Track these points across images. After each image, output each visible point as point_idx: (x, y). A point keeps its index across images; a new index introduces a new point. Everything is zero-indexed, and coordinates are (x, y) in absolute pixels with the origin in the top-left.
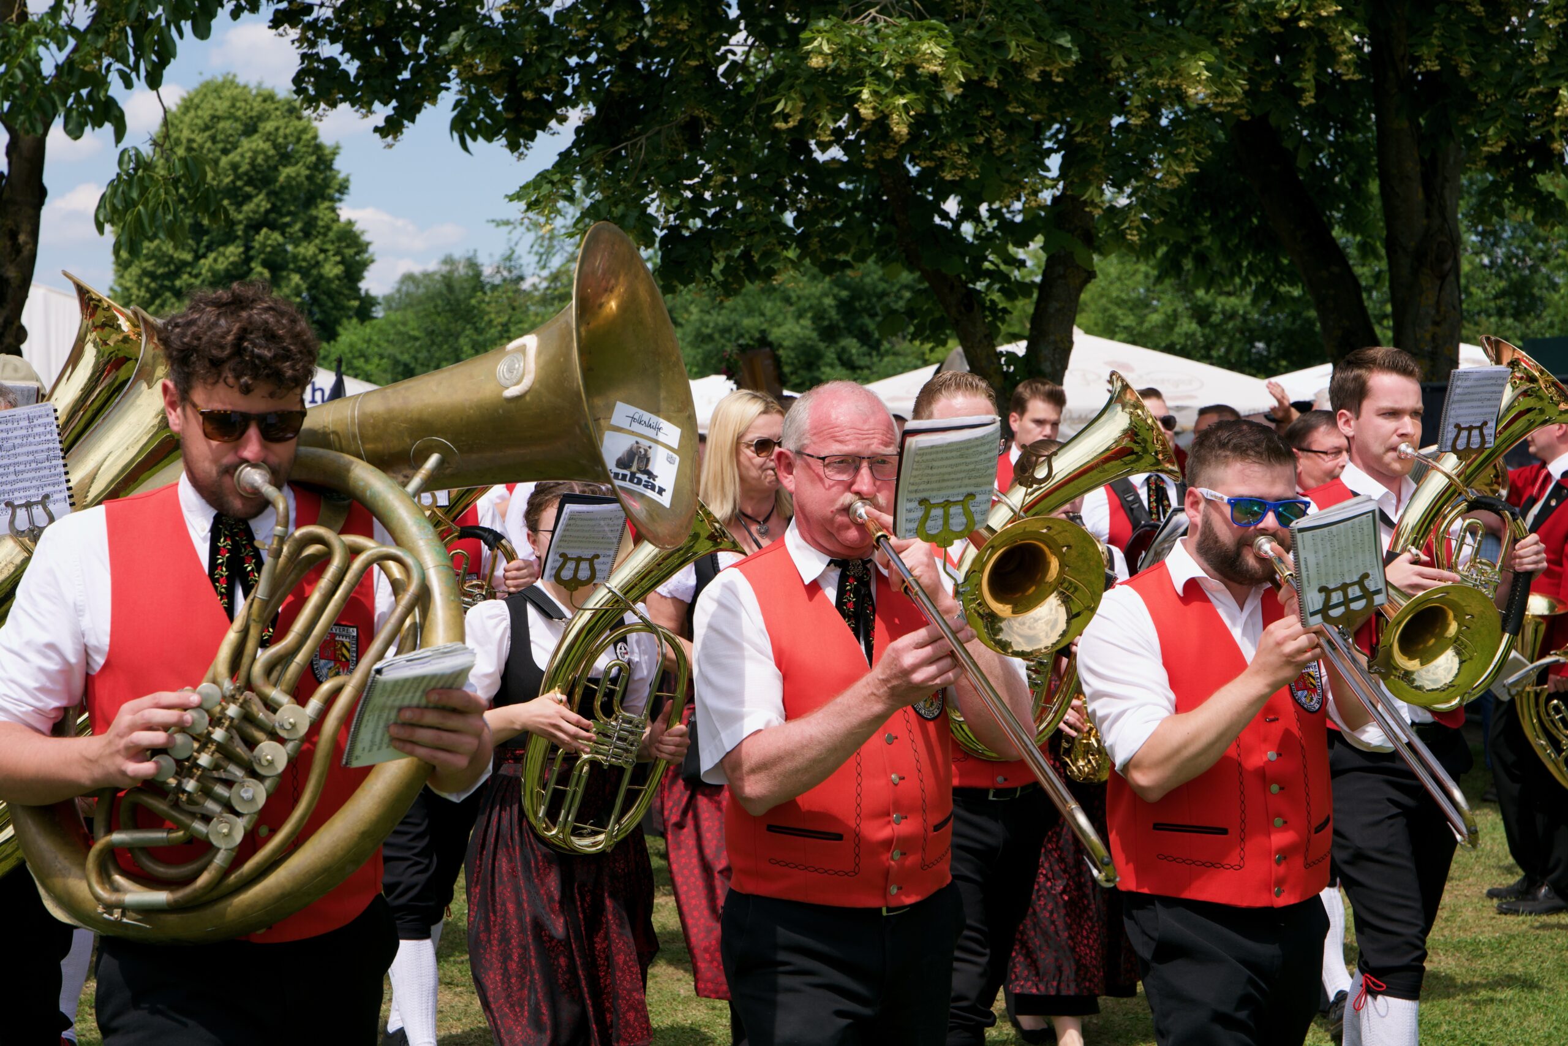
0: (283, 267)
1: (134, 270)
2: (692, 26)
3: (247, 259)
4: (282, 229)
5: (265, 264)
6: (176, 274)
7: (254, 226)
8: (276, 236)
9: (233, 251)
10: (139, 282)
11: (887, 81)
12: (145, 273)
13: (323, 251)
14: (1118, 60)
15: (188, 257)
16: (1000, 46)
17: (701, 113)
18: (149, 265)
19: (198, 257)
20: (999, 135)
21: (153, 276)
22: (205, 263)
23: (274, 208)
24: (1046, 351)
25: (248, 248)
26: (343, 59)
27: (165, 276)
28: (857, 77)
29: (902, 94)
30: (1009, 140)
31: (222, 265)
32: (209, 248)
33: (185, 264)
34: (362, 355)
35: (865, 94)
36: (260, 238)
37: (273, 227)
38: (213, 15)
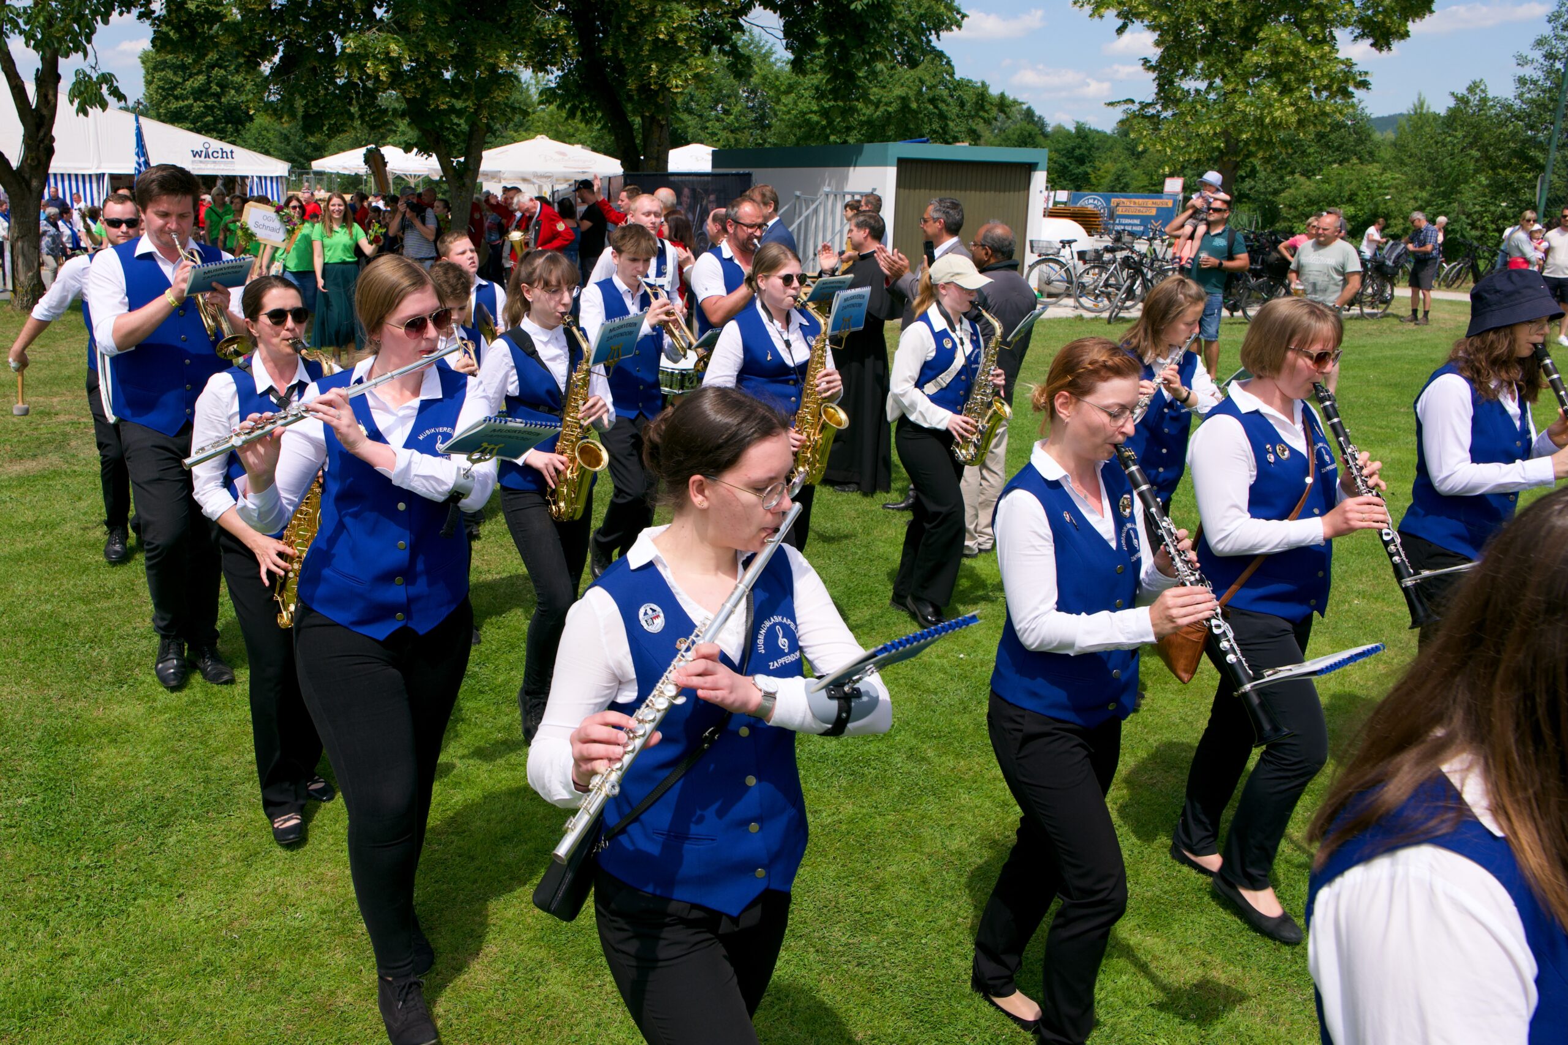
0: (227, 86)
1: (154, 86)
2: (305, 30)
3: (209, 82)
4: (225, 68)
5: (218, 85)
6: (174, 88)
7: (212, 67)
8: (223, 72)
9: (202, 78)
10: (157, 92)
11: (378, 59)
12: (159, 87)
13: (245, 79)
14: (479, 50)
15: (180, 80)
16: (425, 46)
17: (317, 65)
18: (161, 84)
19: (185, 81)
20: (428, 80)
21: (163, 89)
22: (189, 83)
23: (220, 58)
24: (471, 161)
25: (209, 77)
26: (171, 33)
27: (168, 89)
28: (366, 57)
29: (383, 64)
30: (432, 82)
31: (196, 85)
32: (190, 76)
33: (179, 83)
34: (266, 129)
35: (369, 64)
36: (214, 72)
37: (220, 67)
38: (110, 15)
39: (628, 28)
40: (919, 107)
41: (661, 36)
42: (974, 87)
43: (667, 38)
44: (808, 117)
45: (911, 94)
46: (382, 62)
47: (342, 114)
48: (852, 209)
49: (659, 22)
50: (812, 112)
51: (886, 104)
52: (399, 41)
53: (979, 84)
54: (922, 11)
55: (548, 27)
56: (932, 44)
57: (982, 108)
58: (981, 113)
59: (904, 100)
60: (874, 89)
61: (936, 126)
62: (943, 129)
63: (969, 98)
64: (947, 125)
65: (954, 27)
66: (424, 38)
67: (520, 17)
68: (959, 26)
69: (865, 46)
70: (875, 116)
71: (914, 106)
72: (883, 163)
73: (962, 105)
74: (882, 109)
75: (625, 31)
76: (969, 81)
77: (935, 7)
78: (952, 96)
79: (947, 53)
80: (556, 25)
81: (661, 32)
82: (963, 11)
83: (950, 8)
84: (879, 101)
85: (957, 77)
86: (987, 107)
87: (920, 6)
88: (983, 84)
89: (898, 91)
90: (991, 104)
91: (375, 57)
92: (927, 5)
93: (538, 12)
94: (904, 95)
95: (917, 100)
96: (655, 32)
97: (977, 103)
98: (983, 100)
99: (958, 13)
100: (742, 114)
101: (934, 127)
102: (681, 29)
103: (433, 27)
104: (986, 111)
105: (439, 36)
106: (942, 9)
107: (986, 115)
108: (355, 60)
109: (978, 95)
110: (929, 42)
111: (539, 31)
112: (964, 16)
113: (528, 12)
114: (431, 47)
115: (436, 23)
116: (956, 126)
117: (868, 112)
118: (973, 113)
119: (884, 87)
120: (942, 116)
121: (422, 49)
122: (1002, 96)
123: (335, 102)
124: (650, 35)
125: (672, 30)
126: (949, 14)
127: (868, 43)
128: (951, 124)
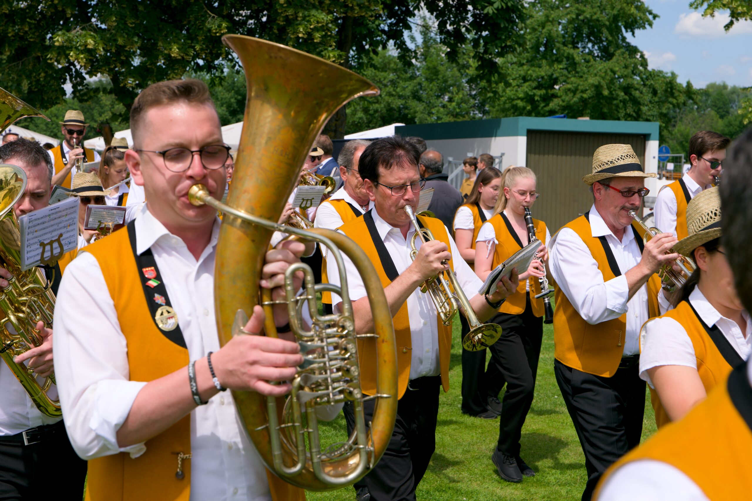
39: (278, 30)
40: (611, 93)
41: (300, 35)
42: (664, 77)
43: (306, 36)
44: (515, 102)
45: (603, 83)
46: (82, 52)
47: (56, 91)
48: (470, 165)
49: (300, 24)
50: (519, 98)
51: (583, 92)
52: (95, 38)
53: (669, 75)
54: (615, 12)
55: (214, 28)
56: (628, 40)
57: (672, 95)
58: (671, 99)
59: (598, 88)
60: (573, 79)
61: (630, 111)
62: (637, 113)
63: (660, 87)
64: (640, 110)
65: (647, 26)
66: (115, 35)
67: (196, 19)
68: (651, 25)
69: (497, 42)
70: (572, 102)
71: (606, 93)
72: (515, 133)
73: (655, 92)
74: (578, 95)
75: (276, 31)
76: (661, 72)
77: (627, 9)
78: (645, 85)
79: (640, 48)
80: (220, 26)
81: (300, 32)
82: (654, 12)
83: (641, 8)
84: (577, 89)
85: (650, 68)
86: (676, 94)
87: (613, 8)
88: (673, 74)
89: (592, 80)
90: (680, 92)
91: (76, 48)
92: (619, 7)
93: (210, 16)
94: (597, 83)
95: (609, 88)
96: (296, 32)
97: (666, 91)
98: (672, 88)
99: (650, 13)
100: (463, 101)
101: (628, 111)
102: (316, 29)
103: (122, 27)
104: (675, 98)
105: (127, 34)
106: (633, 10)
107: (675, 101)
108: (63, 51)
109: (667, 84)
110: (624, 39)
111: (210, 30)
112: (655, 17)
113: (202, 16)
114: (120, 41)
115: (125, 24)
116: (649, 110)
117: (567, 99)
118: (664, 98)
119: (581, 77)
120: (636, 102)
121: (114, 43)
122: (689, 84)
123: (52, 82)
124: (293, 34)
125: (310, 31)
126: (642, 15)
127: (500, 39)
128: (644, 109)
